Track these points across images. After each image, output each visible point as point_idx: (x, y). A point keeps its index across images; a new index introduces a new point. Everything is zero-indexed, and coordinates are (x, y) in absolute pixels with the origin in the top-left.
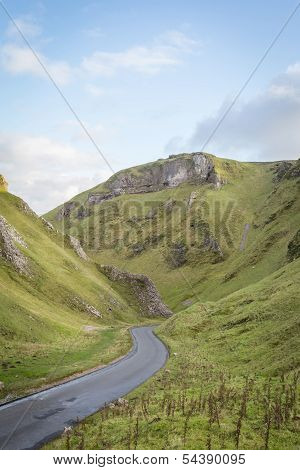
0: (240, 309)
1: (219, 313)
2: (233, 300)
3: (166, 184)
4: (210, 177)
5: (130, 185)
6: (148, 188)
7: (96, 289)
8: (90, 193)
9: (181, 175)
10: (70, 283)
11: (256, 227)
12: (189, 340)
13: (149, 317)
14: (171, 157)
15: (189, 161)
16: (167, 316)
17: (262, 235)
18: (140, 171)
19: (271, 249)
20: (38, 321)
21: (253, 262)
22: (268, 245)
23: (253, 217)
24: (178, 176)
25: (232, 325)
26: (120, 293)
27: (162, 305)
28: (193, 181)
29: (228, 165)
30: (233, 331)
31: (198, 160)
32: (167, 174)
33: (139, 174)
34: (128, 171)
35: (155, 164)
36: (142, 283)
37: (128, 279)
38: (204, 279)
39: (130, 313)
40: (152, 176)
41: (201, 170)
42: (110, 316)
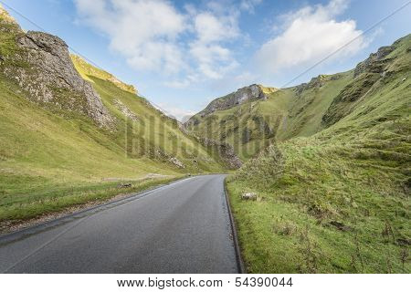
3: (237, 103)
4: (261, 95)
5: (219, 106)
6: (228, 106)
9: (245, 97)
11: (290, 117)
13: (230, 169)
14: (239, 90)
15: (248, 90)
19: (306, 125)
22: (303, 123)
23: (288, 113)
24: (243, 99)
28: (252, 99)
29: (269, 89)
31: (253, 88)
32: (238, 98)
33: (223, 100)
35: (231, 95)
36: (225, 147)
37: (216, 145)
40: (230, 101)
41: (255, 93)
42: (195, 167)
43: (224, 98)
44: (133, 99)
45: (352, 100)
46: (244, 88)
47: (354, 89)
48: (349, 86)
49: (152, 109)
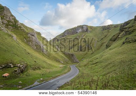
0: (95, 60)
1: (91, 61)
2: (94, 58)
3: (77, 32)
4: (87, 30)
5: (69, 33)
6: (73, 33)
7: (62, 57)
8: (60, 35)
9: (80, 30)
10: (56, 56)
11: (98, 41)
12: (84, 68)
13: (74, 63)
14: (78, 26)
15: (81, 27)
16: (78, 62)
17: (100, 43)
18: (71, 30)
19: (102, 46)
20: (49, 64)
21: (98, 49)
22: (101, 45)
23: (97, 39)
24: (79, 31)
25: (93, 64)
26: (68, 58)
27: (77, 60)
29: (91, 27)
30: (94, 65)
31: (84, 26)
32: (77, 30)
33: (70, 31)
34: (68, 30)
35: (74, 28)
36: (72, 55)
37: (69, 54)
38: (87, 54)
39: (70, 62)
40: (73, 31)
41: (85, 29)
42: (66, 63)
45: (114, 41)
48: (114, 36)
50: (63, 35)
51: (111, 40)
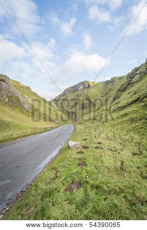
3: (78, 90)
4: (89, 86)
5: (69, 92)
6: (74, 92)
8: (60, 95)
9: (82, 87)
11: (102, 97)
14: (79, 83)
15: (83, 83)
17: (105, 98)
23: (101, 94)
28: (85, 88)
29: (93, 83)
31: (85, 82)
32: (78, 88)
33: (71, 89)
34: (68, 88)
35: (75, 86)
40: (74, 89)
41: (86, 85)
43: (72, 87)
44: (30, 94)
45: (124, 91)
46: (81, 83)
47: (125, 86)
48: (123, 85)
49: (39, 97)
50: (64, 94)
51: (119, 90)
